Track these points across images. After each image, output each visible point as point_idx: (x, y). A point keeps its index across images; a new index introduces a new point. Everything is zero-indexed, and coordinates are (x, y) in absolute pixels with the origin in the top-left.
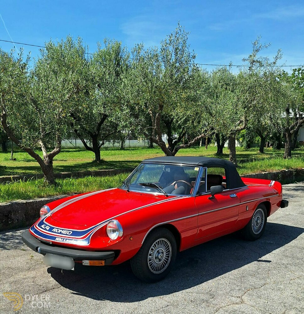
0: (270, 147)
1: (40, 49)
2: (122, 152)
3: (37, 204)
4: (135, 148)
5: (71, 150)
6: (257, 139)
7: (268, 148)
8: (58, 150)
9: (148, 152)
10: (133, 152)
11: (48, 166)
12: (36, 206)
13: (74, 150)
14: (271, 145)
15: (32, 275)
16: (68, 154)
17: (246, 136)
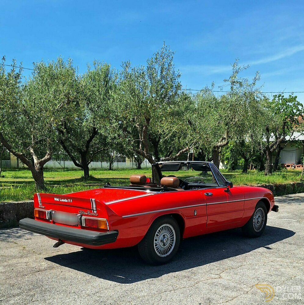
0: (254, 169)
1: (33, 63)
2: (111, 171)
3: (28, 205)
4: (123, 169)
5: (59, 170)
6: (241, 161)
7: (251, 170)
8: (49, 157)
9: (136, 172)
10: (121, 172)
11: (39, 172)
12: (27, 207)
13: (62, 170)
14: (254, 168)
15: (24, 261)
16: (56, 173)
17: (231, 158)
